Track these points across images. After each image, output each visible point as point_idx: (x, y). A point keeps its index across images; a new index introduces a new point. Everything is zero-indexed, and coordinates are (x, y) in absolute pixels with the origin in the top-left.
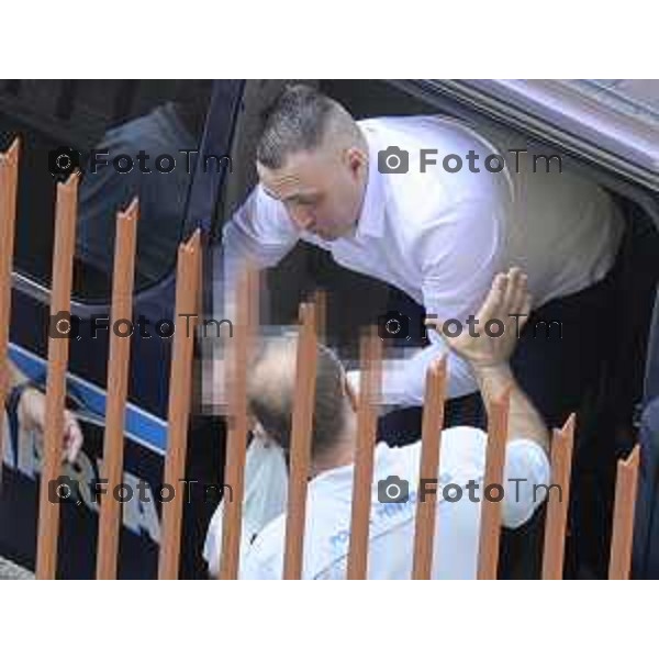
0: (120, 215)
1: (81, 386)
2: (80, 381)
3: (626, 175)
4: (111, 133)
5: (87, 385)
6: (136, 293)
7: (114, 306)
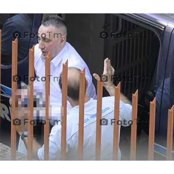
0: (13, 42)
1: (4, 87)
2: (3, 86)
3: (152, 25)
4: (9, 19)
5: (5, 86)
6: (18, 61)
7: (12, 65)
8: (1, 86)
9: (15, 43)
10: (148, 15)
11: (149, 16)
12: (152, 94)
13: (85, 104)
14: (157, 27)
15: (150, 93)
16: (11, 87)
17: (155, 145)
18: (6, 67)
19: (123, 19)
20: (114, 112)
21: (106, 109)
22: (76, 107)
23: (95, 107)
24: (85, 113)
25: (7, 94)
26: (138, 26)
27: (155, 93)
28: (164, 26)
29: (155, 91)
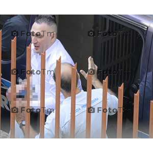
8: (1, 79)
9: (14, 41)
10: (131, 15)
11: (132, 17)
12: (136, 87)
13: (77, 95)
14: (140, 27)
15: (134, 86)
16: (10, 81)
17: (139, 132)
18: (6, 62)
19: (110, 20)
20: (102, 102)
21: (95, 99)
22: (68, 98)
23: (85, 98)
24: (76, 103)
25: (6, 87)
26: (123, 26)
27: (139, 86)
28: (147, 26)
29: (139, 84)
